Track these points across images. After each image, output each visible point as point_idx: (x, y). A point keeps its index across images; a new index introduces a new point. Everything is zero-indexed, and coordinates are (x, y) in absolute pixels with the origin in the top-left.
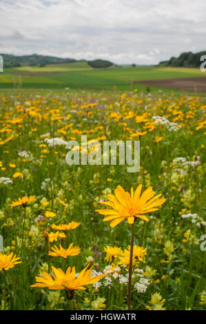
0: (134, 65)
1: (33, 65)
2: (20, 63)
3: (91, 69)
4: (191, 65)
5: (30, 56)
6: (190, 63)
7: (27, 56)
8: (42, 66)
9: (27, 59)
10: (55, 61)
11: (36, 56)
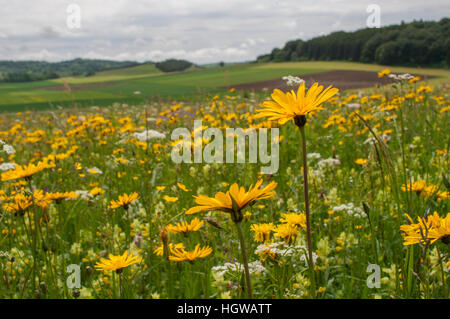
0: (222, 64)
1: (75, 74)
2: (58, 73)
3: (161, 73)
4: (302, 58)
5: (72, 62)
6: (300, 56)
7: (67, 62)
8: (90, 74)
9: (66, 66)
10: (108, 66)
11: (79, 61)
